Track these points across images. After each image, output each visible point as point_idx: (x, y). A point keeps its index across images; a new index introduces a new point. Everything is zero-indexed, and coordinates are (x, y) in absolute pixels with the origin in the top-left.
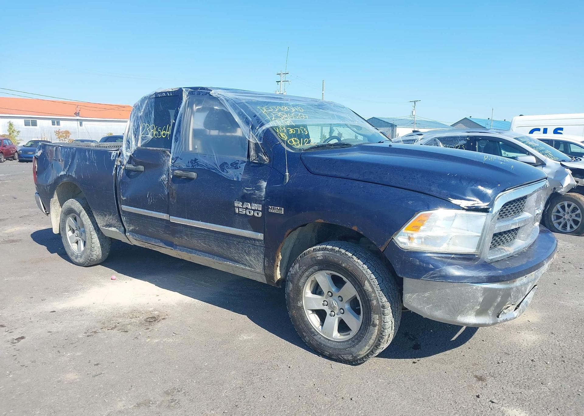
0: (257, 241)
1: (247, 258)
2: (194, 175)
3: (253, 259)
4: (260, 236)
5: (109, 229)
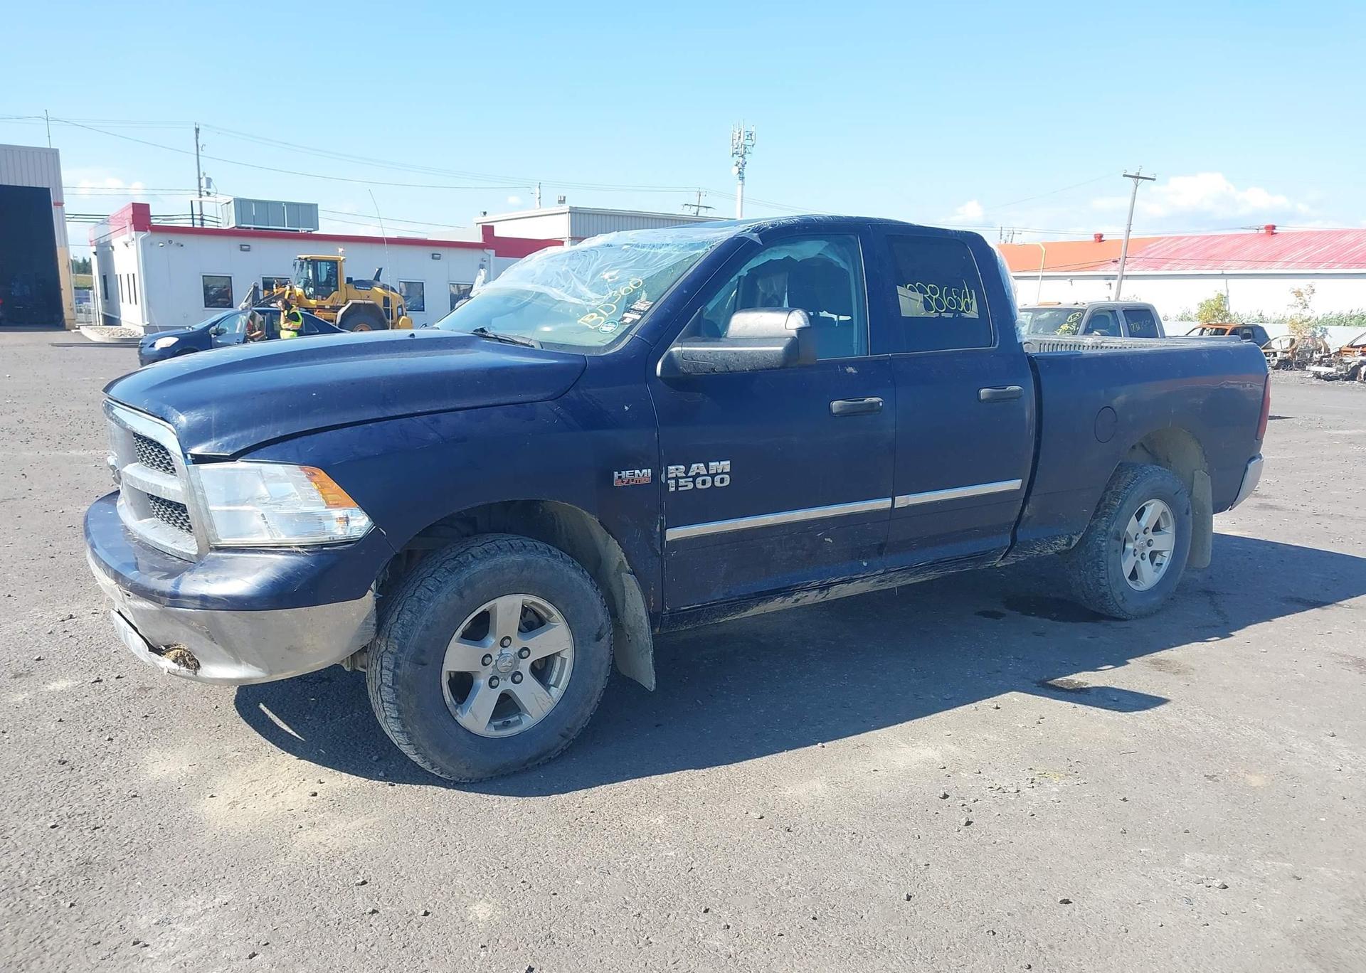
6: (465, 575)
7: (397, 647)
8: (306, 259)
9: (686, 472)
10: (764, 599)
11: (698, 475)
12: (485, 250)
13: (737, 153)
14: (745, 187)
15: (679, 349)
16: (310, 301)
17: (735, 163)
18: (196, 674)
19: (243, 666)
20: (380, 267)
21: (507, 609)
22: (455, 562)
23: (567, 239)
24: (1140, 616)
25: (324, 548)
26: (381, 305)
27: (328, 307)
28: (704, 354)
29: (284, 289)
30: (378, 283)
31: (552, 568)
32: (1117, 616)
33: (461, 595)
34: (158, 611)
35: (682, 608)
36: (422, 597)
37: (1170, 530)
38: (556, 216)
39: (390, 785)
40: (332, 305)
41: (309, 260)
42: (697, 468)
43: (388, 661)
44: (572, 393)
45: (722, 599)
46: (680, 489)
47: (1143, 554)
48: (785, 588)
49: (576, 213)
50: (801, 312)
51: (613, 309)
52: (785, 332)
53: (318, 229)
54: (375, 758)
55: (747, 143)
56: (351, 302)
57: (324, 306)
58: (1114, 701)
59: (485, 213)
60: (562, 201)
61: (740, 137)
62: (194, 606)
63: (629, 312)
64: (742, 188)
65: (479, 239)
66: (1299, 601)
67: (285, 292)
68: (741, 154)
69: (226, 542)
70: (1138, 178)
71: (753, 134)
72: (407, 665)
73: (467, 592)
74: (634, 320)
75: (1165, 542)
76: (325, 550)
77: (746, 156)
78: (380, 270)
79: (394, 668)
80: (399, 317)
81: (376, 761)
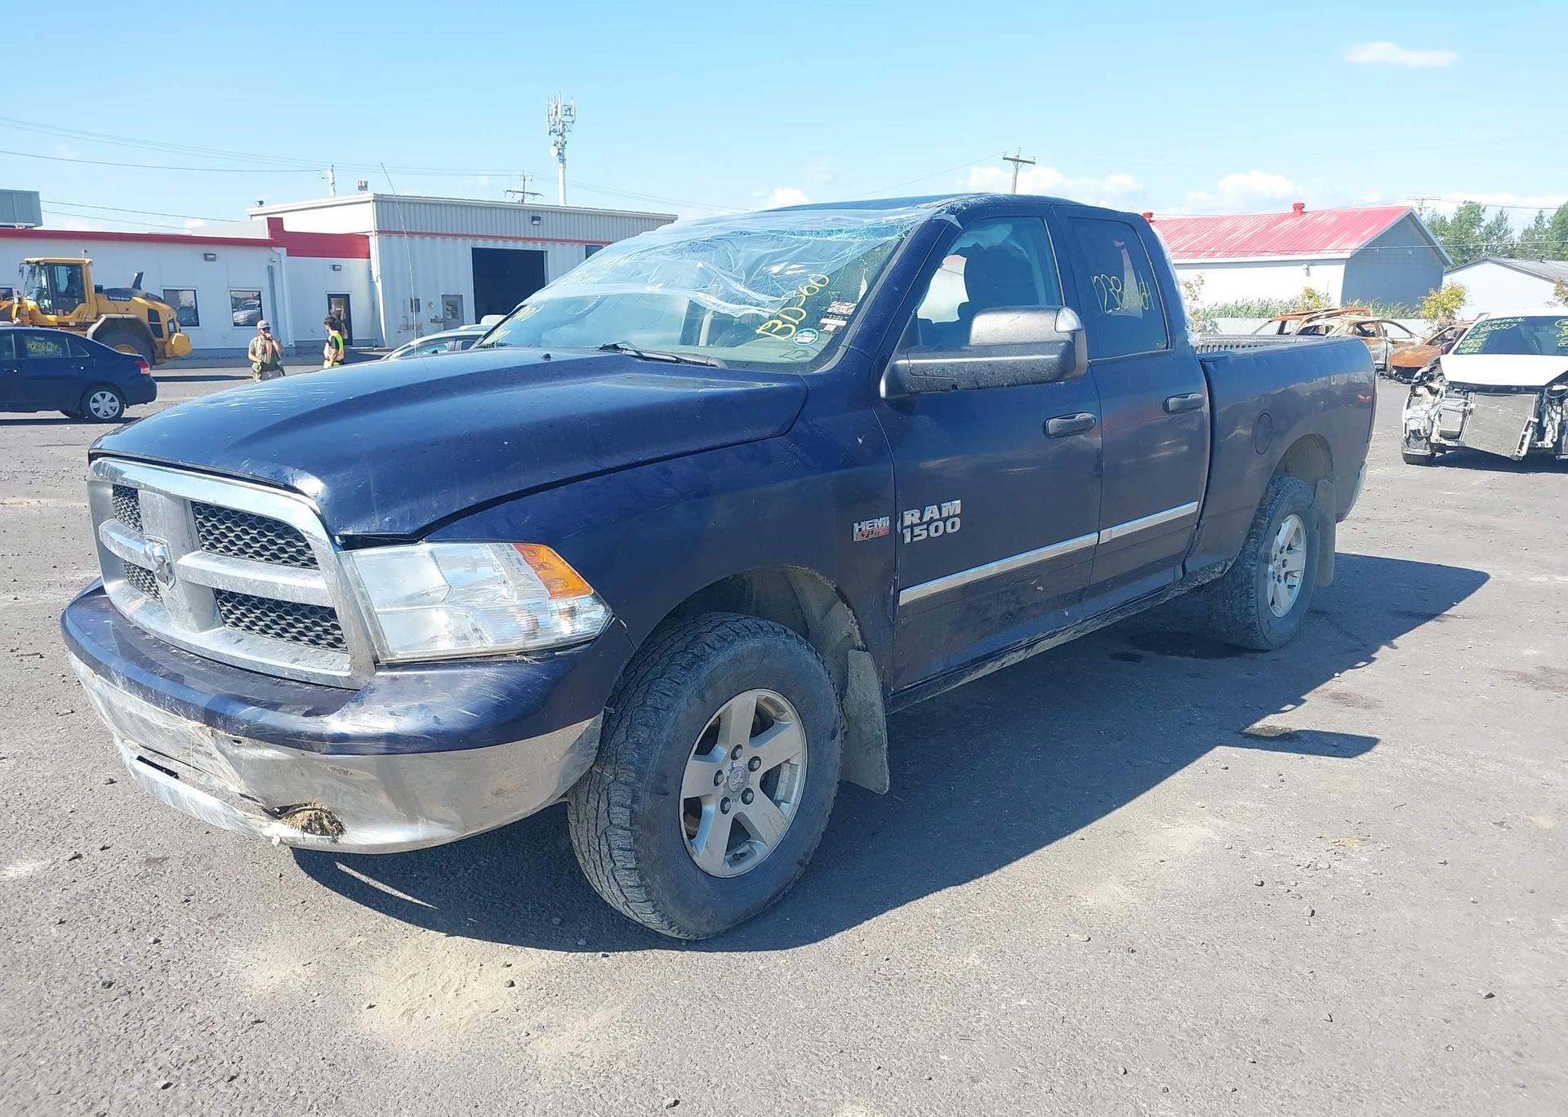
6: (705, 672)
7: (634, 775)
8: (37, 263)
9: (921, 518)
10: (977, 667)
11: (932, 520)
12: (273, 248)
13: (555, 131)
14: (566, 171)
15: (906, 362)
16: (48, 316)
17: (553, 143)
18: (335, 841)
19: (420, 824)
20: (141, 271)
21: (741, 708)
22: (690, 656)
23: (373, 234)
24: (1283, 646)
25: (557, 653)
26: (145, 319)
27: (74, 324)
28: (943, 367)
29: (10, 303)
30: (139, 292)
31: (790, 652)
32: (1261, 647)
33: (702, 697)
34: (290, 760)
35: (905, 687)
36: (659, 706)
37: (1301, 548)
38: (357, 205)
39: (604, 956)
40: (79, 321)
41: (42, 263)
42: (931, 512)
43: (619, 795)
44: (799, 424)
45: (942, 671)
46: (916, 539)
47: (1279, 576)
48: (998, 651)
49: (382, 201)
50: (1070, 310)
51: (802, 314)
52: (1055, 337)
53: (42, 225)
54: (556, 921)
55: (567, 119)
56: (104, 317)
57: (68, 323)
58: (1335, 746)
59: (261, 203)
60: (363, 187)
61: (557, 112)
62: (377, 751)
63: (828, 317)
64: (564, 171)
65: (265, 235)
66: (1410, 614)
67: (11, 307)
68: (560, 132)
69: (400, 655)
70: (1018, 161)
71: (573, 109)
72: (647, 798)
73: (708, 694)
74: (838, 328)
75: (1297, 562)
76: (559, 655)
77: (565, 134)
78: (140, 275)
79: (632, 803)
80: (171, 334)
81: (559, 925)
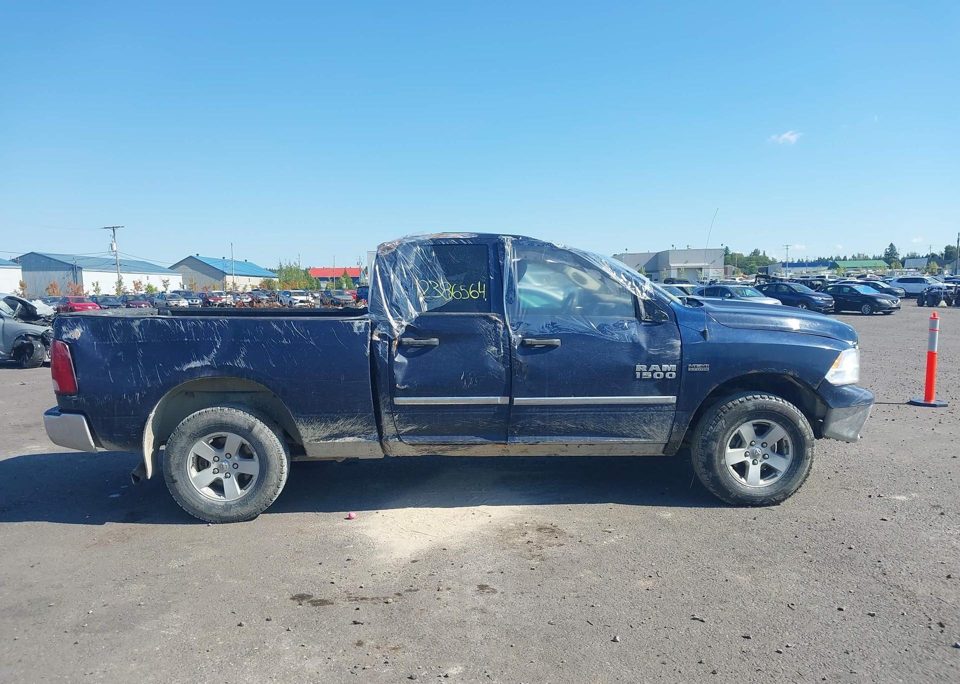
0: (666, 406)
1: (646, 428)
2: (557, 341)
3: (654, 428)
4: (672, 399)
5: (337, 441)
